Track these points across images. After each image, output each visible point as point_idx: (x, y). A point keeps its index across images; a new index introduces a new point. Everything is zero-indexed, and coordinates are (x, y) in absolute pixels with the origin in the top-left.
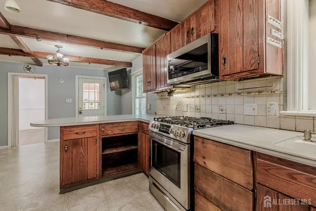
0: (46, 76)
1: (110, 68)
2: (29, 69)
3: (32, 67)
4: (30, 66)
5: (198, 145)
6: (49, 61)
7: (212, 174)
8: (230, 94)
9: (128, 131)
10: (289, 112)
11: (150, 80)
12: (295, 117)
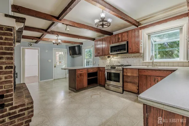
0: (39, 48)
1: (70, 45)
2: (31, 45)
3: (32, 44)
4: (31, 43)
5: (125, 70)
6: (53, 43)
7: (129, 76)
8: (130, 57)
9: (95, 71)
10: (145, 61)
11: (99, 52)
12: (146, 62)
